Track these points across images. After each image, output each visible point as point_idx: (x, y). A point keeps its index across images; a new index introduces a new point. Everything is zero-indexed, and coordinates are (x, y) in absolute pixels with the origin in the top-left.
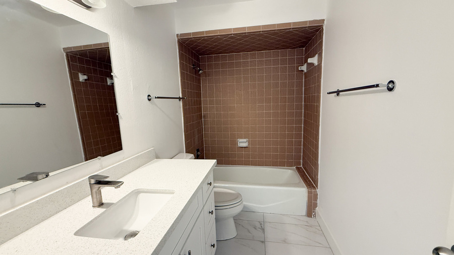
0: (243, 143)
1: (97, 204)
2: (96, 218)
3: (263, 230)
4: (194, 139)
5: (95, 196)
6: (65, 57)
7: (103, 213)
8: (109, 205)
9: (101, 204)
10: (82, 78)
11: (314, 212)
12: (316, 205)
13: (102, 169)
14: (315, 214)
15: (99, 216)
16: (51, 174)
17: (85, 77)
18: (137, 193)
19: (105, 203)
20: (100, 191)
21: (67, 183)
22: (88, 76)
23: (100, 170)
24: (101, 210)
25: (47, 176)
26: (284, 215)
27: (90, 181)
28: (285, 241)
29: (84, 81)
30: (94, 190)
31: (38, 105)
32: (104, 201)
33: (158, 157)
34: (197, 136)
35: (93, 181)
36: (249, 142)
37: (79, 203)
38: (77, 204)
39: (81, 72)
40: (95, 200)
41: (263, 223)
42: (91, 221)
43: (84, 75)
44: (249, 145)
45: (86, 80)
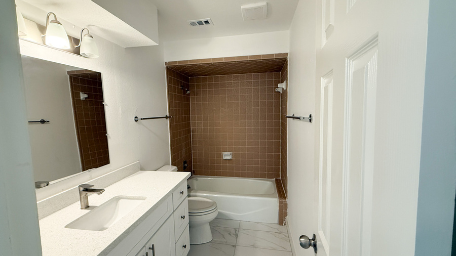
0: (227, 156)
1: (84, 207)
2: (82, 217)
3: (237, 236)
4: (181, 152)
5: (82, 200)
6: (69, 79)
7: (88, 213)
8: (94, 207)
9: (87, 207)
10: (83, 96)
11: (284, 220)
12: (286, 214)
13: (92, 179)
14: (286, 222)
15: (84, 215)
16: (50, 183)
17: (86, 96)
18: (117, 199)
19: (91, 206)
20: (87, 197)
21: (63, 190)
22: (88, 94)
23: (89, 180)
24: (87, 211)
25: (48, 185)
26: (258, 223)
27: (79, 189)
28: (254, 246)
29: (84, 99)
30: (82, 196)
31: (43, 122)
32: (89, 205)
33: (142, 169)
34: (184, 150)
35: (82, 189)
36: (233, 155)
37: (71, 206)
38: (69, 206)
39: (82, 91)
40: (83, 203)
41: (237, 230)
42: (78, 219)
43: (85, 94)
44: (233, 157)
45: (86, 98)
